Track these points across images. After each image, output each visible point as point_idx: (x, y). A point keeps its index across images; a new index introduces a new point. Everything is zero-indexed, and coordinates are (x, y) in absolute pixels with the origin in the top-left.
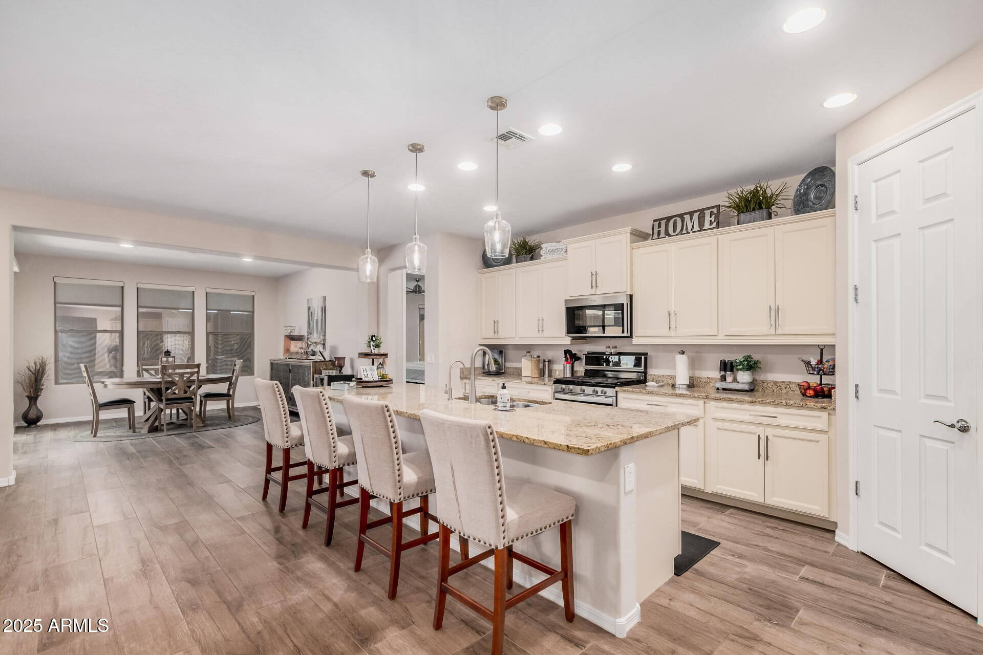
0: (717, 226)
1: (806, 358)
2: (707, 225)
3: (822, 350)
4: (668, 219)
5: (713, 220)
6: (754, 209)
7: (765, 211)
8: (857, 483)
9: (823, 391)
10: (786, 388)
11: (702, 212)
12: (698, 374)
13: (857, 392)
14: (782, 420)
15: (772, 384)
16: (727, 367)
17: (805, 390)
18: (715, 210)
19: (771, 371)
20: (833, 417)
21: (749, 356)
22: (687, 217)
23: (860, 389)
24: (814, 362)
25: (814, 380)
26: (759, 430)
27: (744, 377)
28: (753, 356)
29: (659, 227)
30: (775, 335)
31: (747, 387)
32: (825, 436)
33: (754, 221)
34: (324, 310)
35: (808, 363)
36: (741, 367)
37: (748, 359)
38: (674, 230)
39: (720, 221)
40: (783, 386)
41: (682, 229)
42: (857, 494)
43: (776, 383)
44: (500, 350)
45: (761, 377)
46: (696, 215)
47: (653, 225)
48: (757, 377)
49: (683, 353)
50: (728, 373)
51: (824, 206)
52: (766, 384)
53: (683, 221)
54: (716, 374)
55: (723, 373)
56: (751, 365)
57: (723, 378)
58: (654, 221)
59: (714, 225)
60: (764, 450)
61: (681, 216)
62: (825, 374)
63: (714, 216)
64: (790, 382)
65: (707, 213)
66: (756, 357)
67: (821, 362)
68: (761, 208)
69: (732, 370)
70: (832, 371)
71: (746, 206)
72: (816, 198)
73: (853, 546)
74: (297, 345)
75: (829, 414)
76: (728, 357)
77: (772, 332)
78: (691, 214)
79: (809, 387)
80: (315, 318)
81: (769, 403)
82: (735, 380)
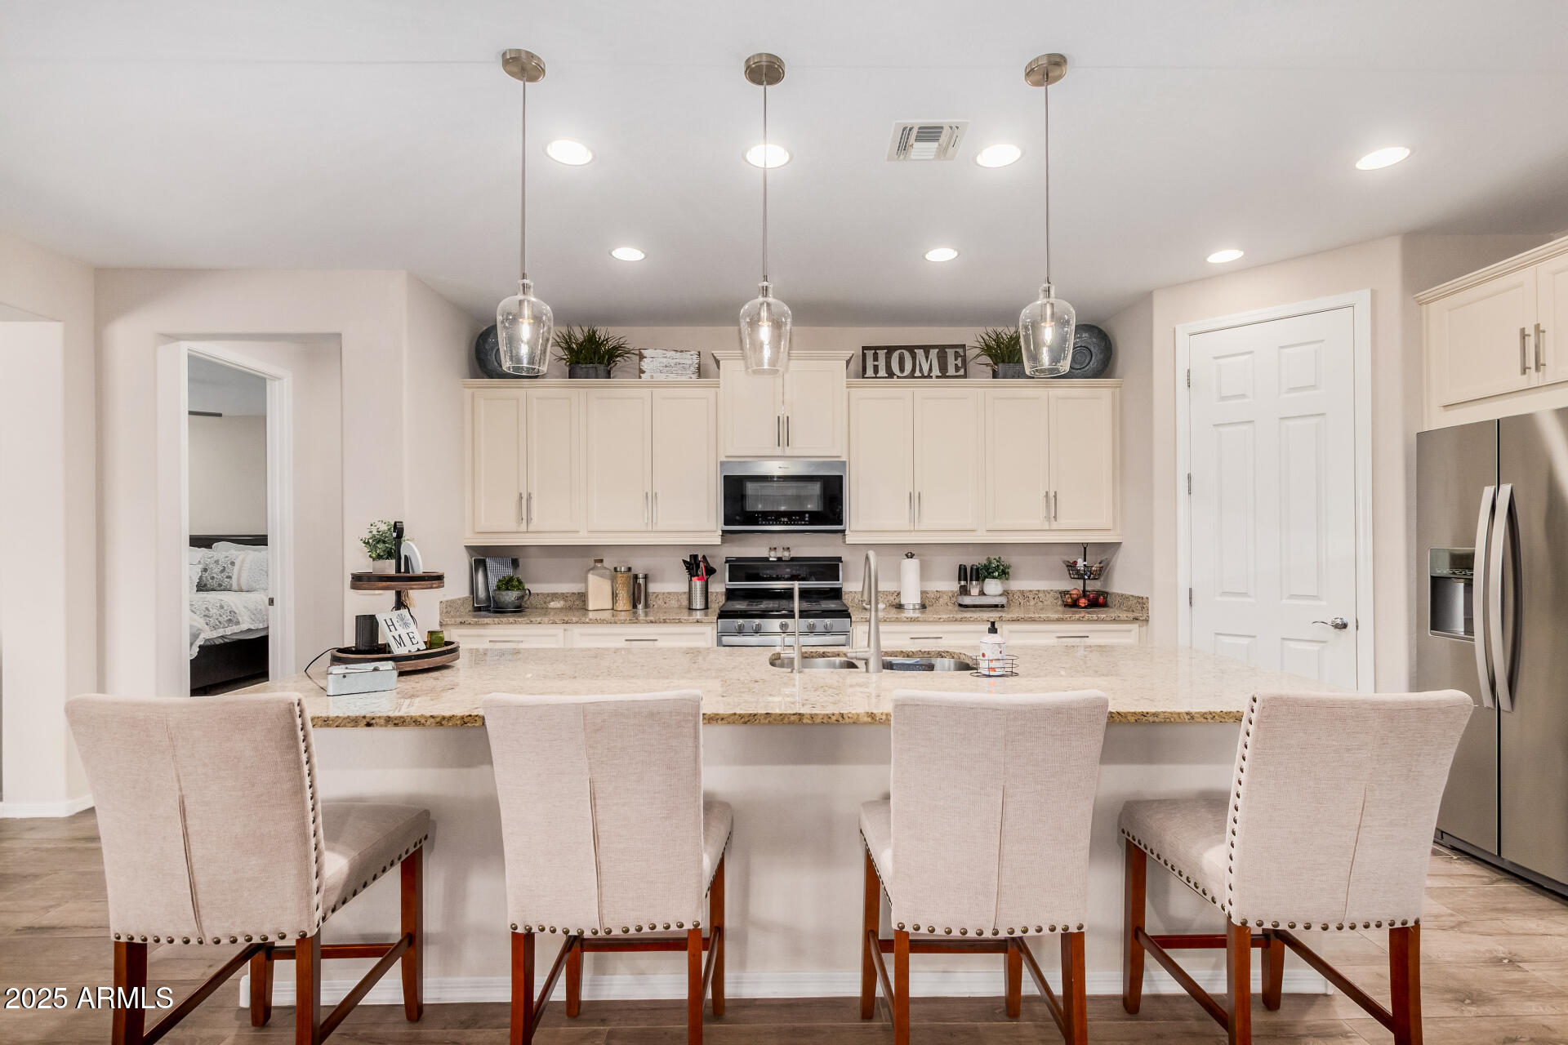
0: (967, 375)
2: (951, 371)
3: (1085, 548)
4: (889, 350)
5: (960, 365)
9: (1091, 600)
10: (1034, 598)
11: (941, 349)
12: (931, 587)
15: (1018, 594)
16: (967, 575)
18: (961, 351)
20: (1144, 630)
21: (1000, 559)
22: (920, 353)
23: (1196, 593)
25: (1077, 586)
27: (993, 588)
29: (876, 358)
30: (1049, 530)
35: (1072, 566)
36: (991, 572)
37: (1000, 562)
38: (902, 369)
39: (968, 368)
40: (1031, 596)
41: (914, 370)
43: (1022, 592)
45: (1015, 586)
46: (934, 353)
47: (864, 353)
48: (1009, 587)
49: (912, 556)
50: (972, 583)
52: (1011, 595)
53: (914, 358)
54: (954, 586)
55: (963, 583)
56: (1004, 572)
57: (964, 591)
58: (866, 348)
59: (961, 372)
61: (911, 349)
62: (1094, 578)
63: (960, 359)
64: (1039, 591)
65: (950, 352)
66: (1005, 559)
67: (1087, 563)
69: (976, 579)
76: (969, 560)
78: (926, 349)
81: (1079, 620)
82: (982, 593)
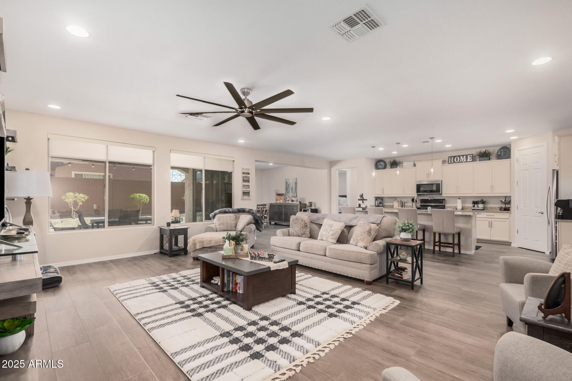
0: (472, 161)
1: (501, 200)
2: (469, 160)
3: (506, 197)
4: (454, 157)
6: (485, 157)
7: (488, 158)
8: (517, 230)
9: (506, 209)
10: (495, 208)
11: (467, 156)
12: (464, 205)
13: (517, 207)
14: (496, 216)
16: (475, 203)
17: (501, 209)
18: (471, 156)
19: (489, 204)
20: (510, 215)
21: (483, 200)
22: (461, 157)
23: (518, 207)
24: (503, 201)
25: (503, 206)
26: (489, 220)
27: (481, 206)
28: (484, 200)
29: (451, 159)
30: (492, 193)
31: (482, 209)
32: (508, 220)
33: (485, 160)
34: (296, 184)
35: (502, 201)
36: (480, 203)
37: (482, 200)
38: (457, 161)
39: (474, 159)
40: (493, 208)
41: (460, 161)
42: (517, 233)
43: (490, 207)
44: (382, 199)
45: (486, 206)
46: (465, 157)
47: (449, 158)
48: (485, 206)
49: (460, 199)
50: (476, 205)
51: (506, 157)
52: (487, 208)
53: (460, 158)
54: (471, 205)
55: (474, 205)
56: (483, 202)
57: (474, 206)
58: (449, 157)
59: (471, 160)
60: (491, 225)
61: (459, 156)
62: (507, 204)
65: (469, 156)
66: (485, 200)
67: (505, 201)
68: (487, 156)
69: (477, 204)
70: (509, 203)
71: (483, 156)
72: (503, 154)
73: (517, 246)
74: (281, 197)
75: (509, 214)
76: (475, 200)
77: (491, 192)
78: (463, 156)
79: (502, 208)
80: (291, 186)
81: (492, 212)
82: (478, 207)
